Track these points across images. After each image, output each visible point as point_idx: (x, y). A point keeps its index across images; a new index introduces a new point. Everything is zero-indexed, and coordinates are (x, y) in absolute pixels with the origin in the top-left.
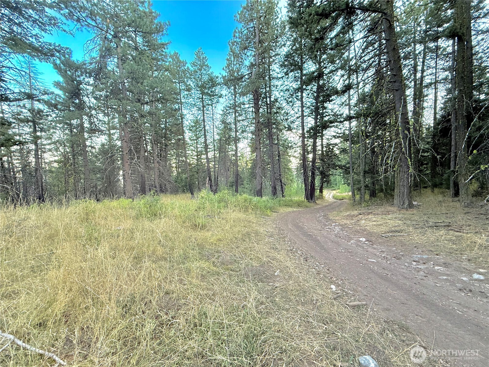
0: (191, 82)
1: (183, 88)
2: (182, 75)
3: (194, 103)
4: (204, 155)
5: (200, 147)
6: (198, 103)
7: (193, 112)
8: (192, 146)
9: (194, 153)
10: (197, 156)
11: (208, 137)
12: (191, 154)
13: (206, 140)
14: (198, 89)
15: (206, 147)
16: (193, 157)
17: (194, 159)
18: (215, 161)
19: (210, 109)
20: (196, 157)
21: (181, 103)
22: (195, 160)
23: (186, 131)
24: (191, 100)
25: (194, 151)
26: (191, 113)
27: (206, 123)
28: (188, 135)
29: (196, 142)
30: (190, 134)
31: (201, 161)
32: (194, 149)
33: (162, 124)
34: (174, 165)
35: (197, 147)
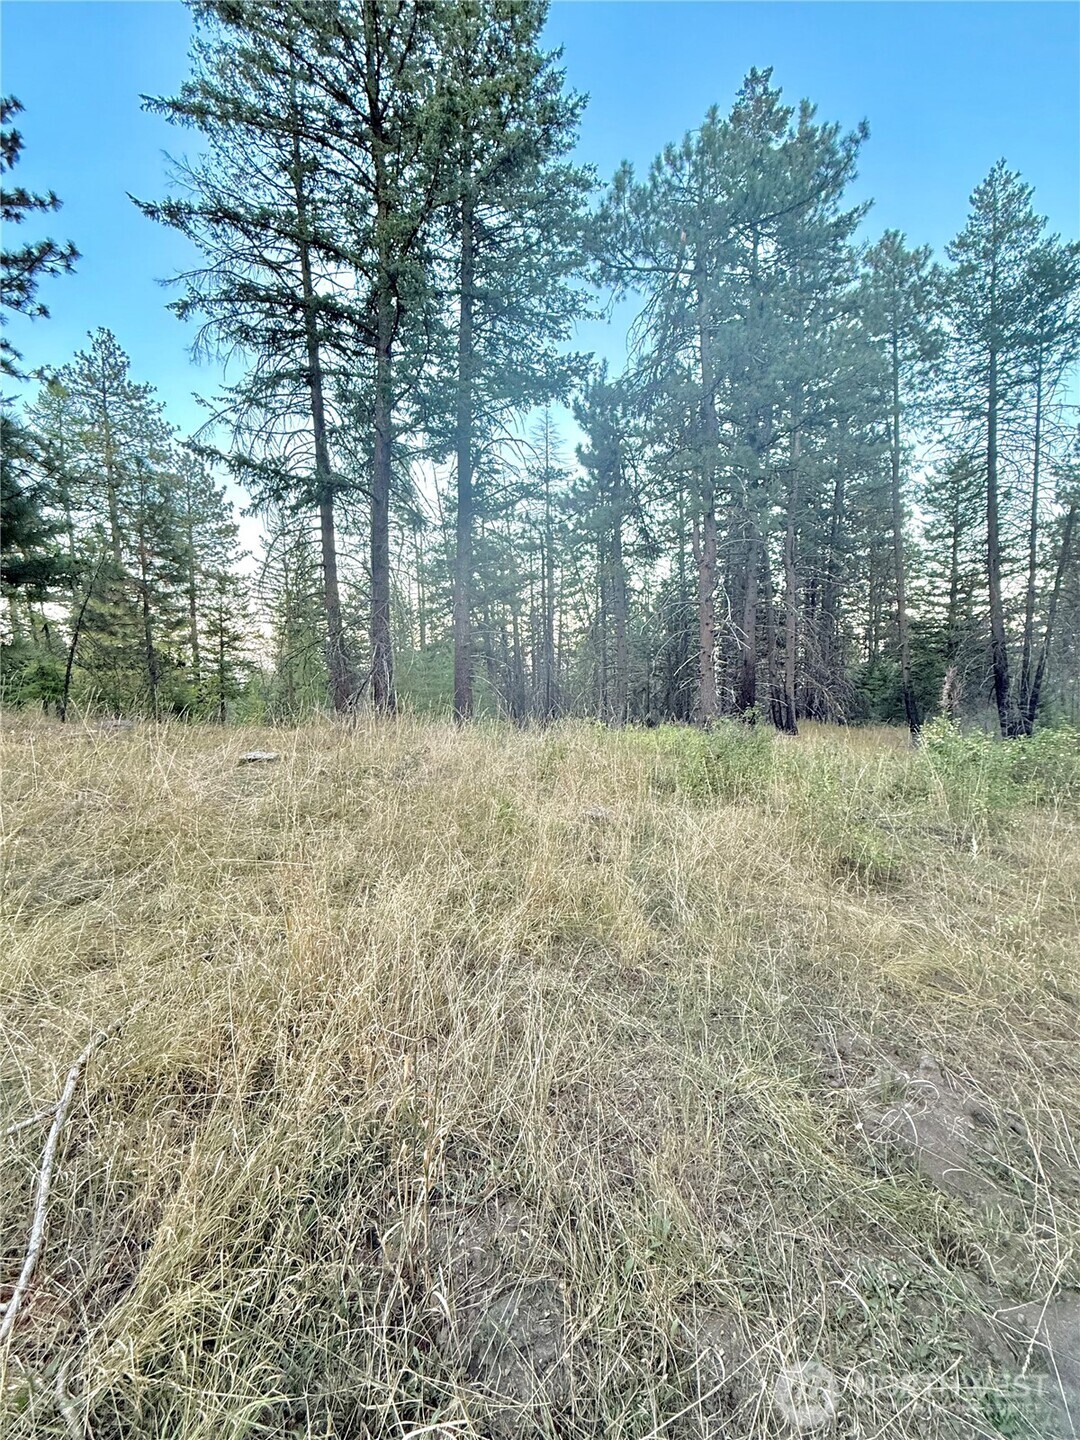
0: (946, 320)
1: (909, 352)
2: (907, 306)
3: (950, 395)
4: (983, 586)
5: (968, 561)
6: (972, 392)
7: (947, 431)
8: (933, 559)
9: (939, 582)
10: (952, 593)
11: (1007, 517)
12: (928, 589)
13: (994, 530)
14: (975, 336)
15: (994, 555)
16: (935, 599)
17: (938, 604)
18: (1030, 610)
19: (1025, 397)
20: (947, 600)
21: (898, 409)
22: (940, 609)
23: (916, 509)
24: (943, 386)
25: (941, 575)
26: (936, 437)
27: (999, 463)
28: (917, 522)
29: (950, 541)
30: (930, 518)
31: (966, 613)
32: (939, 569)
33: (826, 501)
34: (860, 631)
35: (954, 559)
